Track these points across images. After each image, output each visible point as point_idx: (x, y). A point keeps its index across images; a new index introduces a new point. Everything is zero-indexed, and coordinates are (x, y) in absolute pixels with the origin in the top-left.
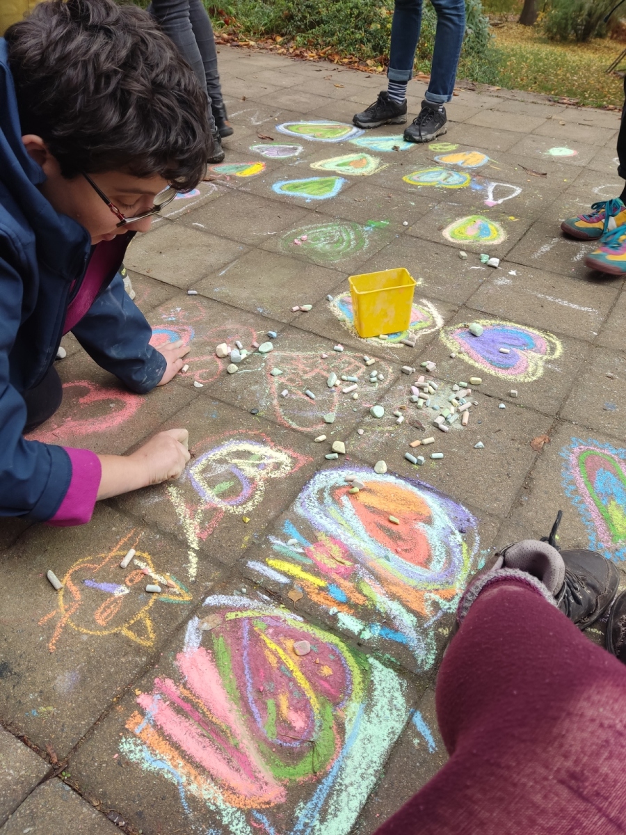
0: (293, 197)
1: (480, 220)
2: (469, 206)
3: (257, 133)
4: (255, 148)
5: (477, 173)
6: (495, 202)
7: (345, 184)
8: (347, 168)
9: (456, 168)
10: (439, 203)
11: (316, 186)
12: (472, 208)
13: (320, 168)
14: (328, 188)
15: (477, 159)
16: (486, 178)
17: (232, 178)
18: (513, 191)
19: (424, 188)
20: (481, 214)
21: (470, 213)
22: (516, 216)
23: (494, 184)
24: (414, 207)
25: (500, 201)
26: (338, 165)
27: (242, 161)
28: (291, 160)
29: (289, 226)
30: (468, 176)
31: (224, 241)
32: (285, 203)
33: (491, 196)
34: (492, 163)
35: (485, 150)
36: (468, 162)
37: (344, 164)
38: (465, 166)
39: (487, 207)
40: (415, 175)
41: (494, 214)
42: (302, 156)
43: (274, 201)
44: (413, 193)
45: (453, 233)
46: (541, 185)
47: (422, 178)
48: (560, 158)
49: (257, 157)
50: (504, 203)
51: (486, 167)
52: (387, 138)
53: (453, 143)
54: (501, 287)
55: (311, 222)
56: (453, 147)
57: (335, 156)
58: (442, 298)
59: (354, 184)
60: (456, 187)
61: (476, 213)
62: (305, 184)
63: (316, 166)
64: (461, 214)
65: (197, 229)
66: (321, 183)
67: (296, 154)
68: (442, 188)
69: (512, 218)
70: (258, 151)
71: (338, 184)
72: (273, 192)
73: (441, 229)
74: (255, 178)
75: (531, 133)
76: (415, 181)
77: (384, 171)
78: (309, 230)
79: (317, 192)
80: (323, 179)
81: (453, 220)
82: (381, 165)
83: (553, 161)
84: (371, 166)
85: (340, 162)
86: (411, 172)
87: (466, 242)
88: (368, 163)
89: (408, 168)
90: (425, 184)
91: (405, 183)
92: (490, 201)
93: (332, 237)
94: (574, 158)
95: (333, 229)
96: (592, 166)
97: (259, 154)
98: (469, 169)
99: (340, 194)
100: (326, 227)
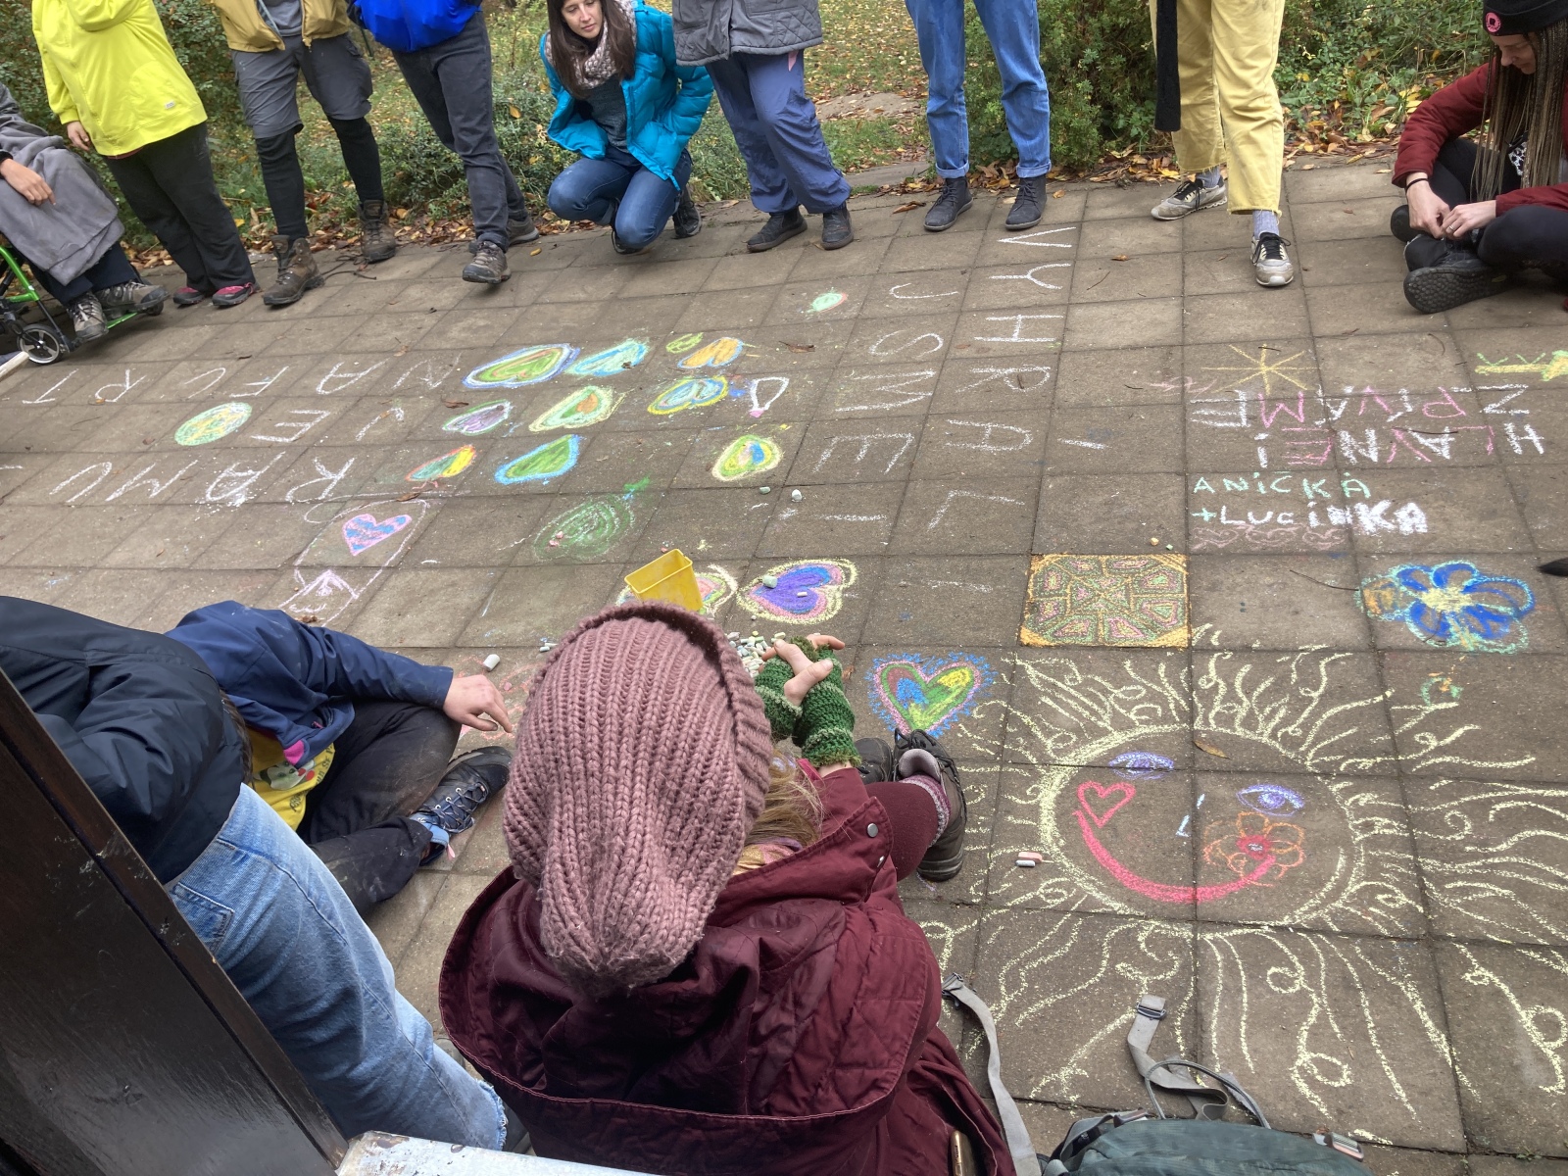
0: (526, 484)
1: (748, 442)
2: (734, 426)
3: (443, 401)
4: (449, 426)
5: (732, 371)
6: (762, 410)
7: (582, 441)
8: (576, 416)
9: (707, 372)
10: (699, 432)
11: (549, 457)
12: (738, 428)
13: (543, 428)
14: (563, 456)
15: (728, 349)
16: (745, 375)
17: (441, 481)
18: (779, 385)
19: (677, 415)
20: (750, 432)
21: (737, 435)
22: (787, 422)
23: (756, 382)
24: (672, 448)
25: (767, 406)
26: (564, 416)
27: (442, 453)
28: (502, 428)
29: (535, 526)
30: (723, 380)
31: (468, 571)
32: (521, 495)
33: (755, 399)
34: (748, 349)
35: (736, 331)
36: (720, 357)
37: (571, 412)
38: (717, 364)
39: (754, 420)
40: (660, 400)
41: (763, 426)
42: (515, 417)
43: (506, 497)
44: (665, 429)
45: (724, 469)
46: (809, 364)
47: (671, 402)
48: (827, 313)
49: (459, 440)
50: (773, 407)
51: (741, 358)
52: (611, 350)
53: (695, 333)
54: (788, 521)
55: (560, 510)
56: (696, 339)
57: (555, 403)
58: (730, 556)
59: (591, 437)
60: (713, 401)
61: (743, 433)
62: (533, 459)
63: (536, 427)
64: (727, 441)
65: (430, 567)
66: (553, 451)
67: (506, 416)
68: (698, 409)
69: (784, 426)
70: (455, 429)
71: (573, 445)
72: (499, 485)
73: (709, 468)
74: (469, 472)
75: (787, 282)
76: (663, 408)
77: (622, 406)
78: (561, 521)
79: (551, 466)
80: (553, 445)
81: (721, 451)
82: (615, 397)
83: (818, 321)
84: (603, 404)
85: (565, 410)
86: (655, 396)
87: (740, 476)
88: (599, 400)
89: (649, 391)
90: (677, 409)
91: (652, 415)
92: (756, 409)
93: (591, 522)
94: (843, 306)
95: (586, 511)
96: (866, 313)
97: (458, 433)
98: (722, 367)
99: (581, 459)
100: (579, 511)
